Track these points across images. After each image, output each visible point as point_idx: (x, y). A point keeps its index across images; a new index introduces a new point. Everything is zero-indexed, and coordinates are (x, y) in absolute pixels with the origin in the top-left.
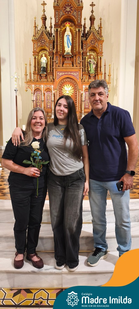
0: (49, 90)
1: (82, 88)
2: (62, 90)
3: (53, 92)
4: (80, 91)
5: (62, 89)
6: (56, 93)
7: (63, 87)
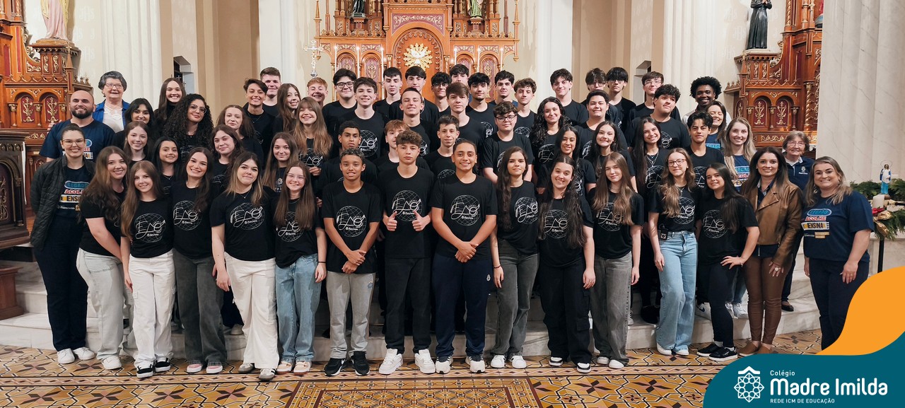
0: (373, 56)
1: (452, 53)
2: (404, 56)
3: (384, 60)
4: (447, 59)
5: (406, 54)
6: (390, 63)
7: (406, 50)
